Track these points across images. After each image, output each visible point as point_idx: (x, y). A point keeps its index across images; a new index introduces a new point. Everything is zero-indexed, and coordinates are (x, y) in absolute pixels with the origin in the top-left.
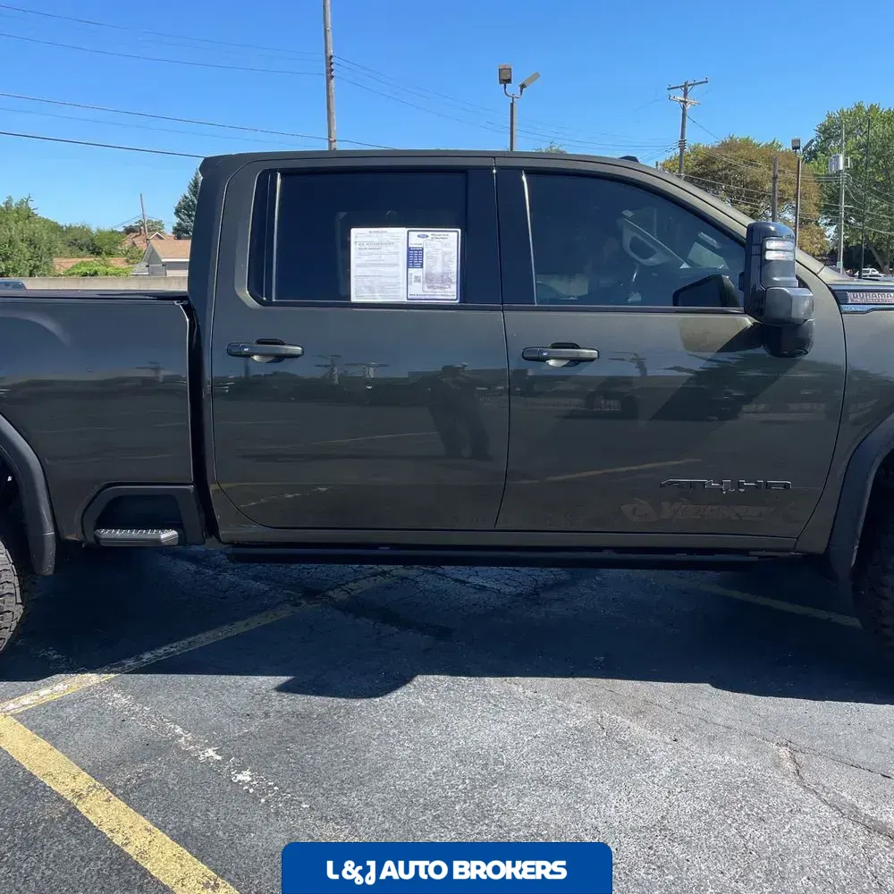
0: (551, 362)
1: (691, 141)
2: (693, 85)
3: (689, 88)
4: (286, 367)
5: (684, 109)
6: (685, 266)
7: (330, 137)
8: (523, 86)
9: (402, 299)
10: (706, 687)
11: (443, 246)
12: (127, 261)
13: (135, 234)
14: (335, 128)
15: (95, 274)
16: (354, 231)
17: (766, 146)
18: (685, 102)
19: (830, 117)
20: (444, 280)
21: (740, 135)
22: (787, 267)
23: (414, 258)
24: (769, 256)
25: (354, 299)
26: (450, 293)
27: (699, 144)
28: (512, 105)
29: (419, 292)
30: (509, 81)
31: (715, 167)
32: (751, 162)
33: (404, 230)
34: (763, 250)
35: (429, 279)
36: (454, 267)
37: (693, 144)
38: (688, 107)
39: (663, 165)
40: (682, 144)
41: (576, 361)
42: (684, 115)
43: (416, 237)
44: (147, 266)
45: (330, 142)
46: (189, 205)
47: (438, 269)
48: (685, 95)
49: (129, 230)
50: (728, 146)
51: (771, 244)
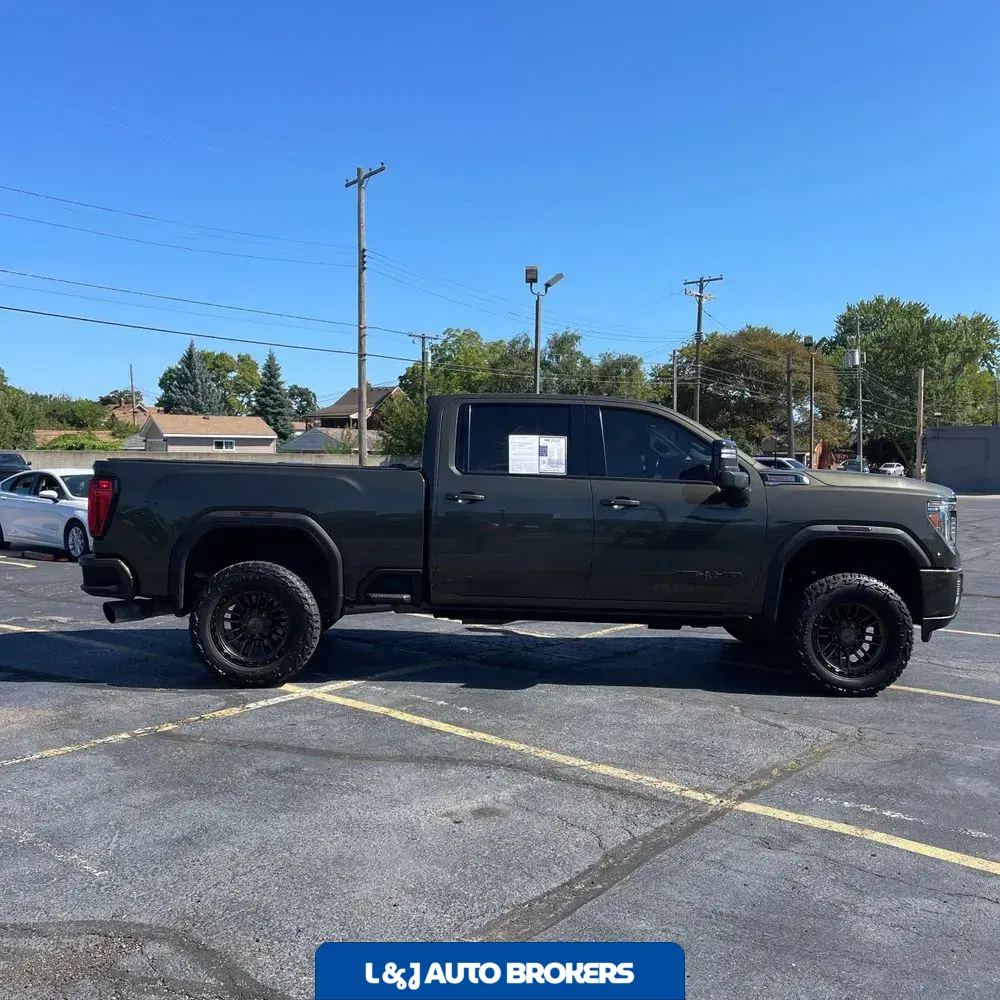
0: (616, 507)
1: (706, 330)
2: (709, 281)
3: (705, 284)
4: (474, 508)
5: (700, 303)
6: (688, 458)
7: (360, 323)
8: (548, 285)
9: (537, 473)
10: (700, 690)
11: (558, 446)
12: (113, 435)
13: (114, 406)
14: (365, 316)
15: (82, 447)
16: (511, 437)
17: (785, 336)
18: (701, 297)
19: (849, 309)
20: (559, 463)
21: (758, 324)
22: (732, 461)
23: (543, 451)
24: (723, 456)
25: (510, 472)
26: (562, 470)
27: (716, 333)
28: (537, 302)
29: (545, 468)
30: (535, 281)
31: (732, 356)
32: (770, 352)
33: (537, 437)
34: (720, 453)
35: (551, 462)
36: (563, 457)
37: (709, 333)
38: (704, 301)
39: (681, 351)
40: (698, 336)
41: (629, 507)
42: (700, 309)
43: (544, 440)
44: (145, 441)
45: (360, 329)
46: (181, 378)
47: (555, 457)
48: (701, 291)
49: (106, 401)
50: (746, 336)
51: (724, 451)
